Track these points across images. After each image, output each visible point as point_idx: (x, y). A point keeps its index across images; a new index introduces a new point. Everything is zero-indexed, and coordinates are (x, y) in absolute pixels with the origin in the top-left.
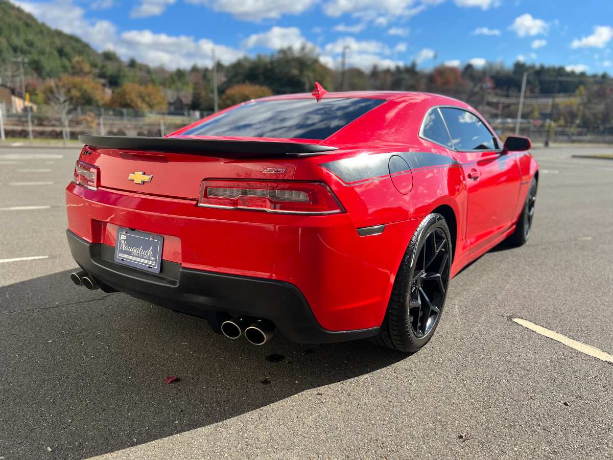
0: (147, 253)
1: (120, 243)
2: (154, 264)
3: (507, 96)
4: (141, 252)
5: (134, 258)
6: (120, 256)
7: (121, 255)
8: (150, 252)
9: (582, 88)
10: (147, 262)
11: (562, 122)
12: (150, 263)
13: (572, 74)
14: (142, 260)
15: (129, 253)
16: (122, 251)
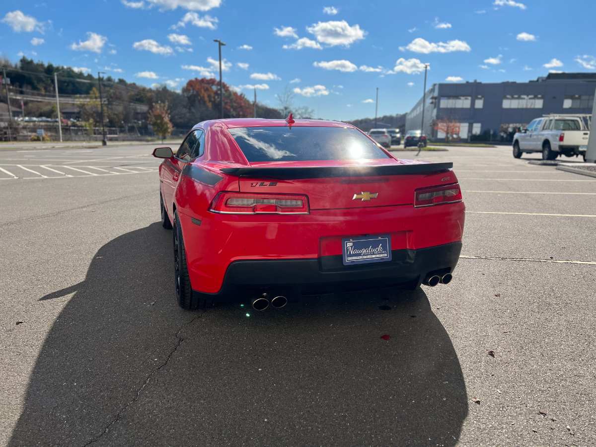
0: (377, 250)
1: (347, 250)
2: (386, 255)
3: (21, 93)
4: (370, 251)
5: (365, 257)
6: (348, 260)
7: (350, 258)
8: (380, 248)
9: (94, 89)
10: (378, 256)
11: (91, 121)
12: (382, 255)
13: (80, 75)
14: (373, 256)
15: (359, 255)
16: (350, 255)
